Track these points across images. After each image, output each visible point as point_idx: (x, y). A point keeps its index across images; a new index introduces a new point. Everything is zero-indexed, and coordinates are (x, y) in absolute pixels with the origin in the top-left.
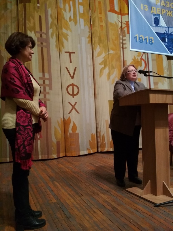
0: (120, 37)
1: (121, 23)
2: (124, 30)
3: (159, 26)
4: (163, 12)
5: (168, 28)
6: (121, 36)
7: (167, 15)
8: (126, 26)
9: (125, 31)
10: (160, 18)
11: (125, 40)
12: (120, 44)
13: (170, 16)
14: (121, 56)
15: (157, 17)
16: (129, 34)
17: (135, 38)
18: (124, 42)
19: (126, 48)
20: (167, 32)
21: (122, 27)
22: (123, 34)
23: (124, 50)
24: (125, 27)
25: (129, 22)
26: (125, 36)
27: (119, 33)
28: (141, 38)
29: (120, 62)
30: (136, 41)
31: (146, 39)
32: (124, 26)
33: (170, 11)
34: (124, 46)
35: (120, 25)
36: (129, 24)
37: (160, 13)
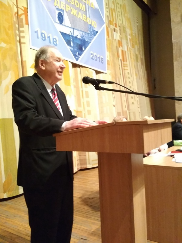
0: (15, 26)
1: (17, 7)
2: (21, 17)
3: (63, 24)
4: (67, 9)
5: (73, 29)
6: (17, 26)
7: (72, 13)
8: (23, 12)
9: (22, 19)
10: (64, 15)
11: (23, 32)
12: (16, 37)
13: (74, 15)
14: (18, 54)
15: (61, 12)
16: (28, 25)
17: (35, 32)
18: (22, 34)
19: (24, 43)
20: (72, 34)
21: (17, 12)
22: (20, 24)
23: (22, 45)
24: (22, 14)
25: (27, 8)
26: (23, 27)
27: (15, 20)
28: (43, 35)
29: (17, 61)
30: (38, 37)
31: (49, 37)
32: (21, 12)
33: (74, 9)
34: (23, 40)
35: (16, 10)
36: (28, 12)
37: (64, 9)
